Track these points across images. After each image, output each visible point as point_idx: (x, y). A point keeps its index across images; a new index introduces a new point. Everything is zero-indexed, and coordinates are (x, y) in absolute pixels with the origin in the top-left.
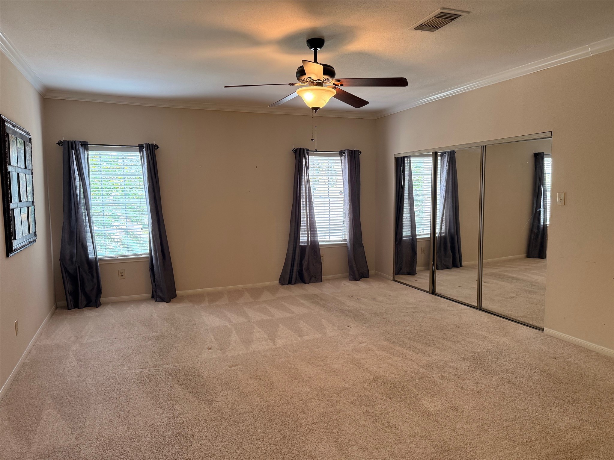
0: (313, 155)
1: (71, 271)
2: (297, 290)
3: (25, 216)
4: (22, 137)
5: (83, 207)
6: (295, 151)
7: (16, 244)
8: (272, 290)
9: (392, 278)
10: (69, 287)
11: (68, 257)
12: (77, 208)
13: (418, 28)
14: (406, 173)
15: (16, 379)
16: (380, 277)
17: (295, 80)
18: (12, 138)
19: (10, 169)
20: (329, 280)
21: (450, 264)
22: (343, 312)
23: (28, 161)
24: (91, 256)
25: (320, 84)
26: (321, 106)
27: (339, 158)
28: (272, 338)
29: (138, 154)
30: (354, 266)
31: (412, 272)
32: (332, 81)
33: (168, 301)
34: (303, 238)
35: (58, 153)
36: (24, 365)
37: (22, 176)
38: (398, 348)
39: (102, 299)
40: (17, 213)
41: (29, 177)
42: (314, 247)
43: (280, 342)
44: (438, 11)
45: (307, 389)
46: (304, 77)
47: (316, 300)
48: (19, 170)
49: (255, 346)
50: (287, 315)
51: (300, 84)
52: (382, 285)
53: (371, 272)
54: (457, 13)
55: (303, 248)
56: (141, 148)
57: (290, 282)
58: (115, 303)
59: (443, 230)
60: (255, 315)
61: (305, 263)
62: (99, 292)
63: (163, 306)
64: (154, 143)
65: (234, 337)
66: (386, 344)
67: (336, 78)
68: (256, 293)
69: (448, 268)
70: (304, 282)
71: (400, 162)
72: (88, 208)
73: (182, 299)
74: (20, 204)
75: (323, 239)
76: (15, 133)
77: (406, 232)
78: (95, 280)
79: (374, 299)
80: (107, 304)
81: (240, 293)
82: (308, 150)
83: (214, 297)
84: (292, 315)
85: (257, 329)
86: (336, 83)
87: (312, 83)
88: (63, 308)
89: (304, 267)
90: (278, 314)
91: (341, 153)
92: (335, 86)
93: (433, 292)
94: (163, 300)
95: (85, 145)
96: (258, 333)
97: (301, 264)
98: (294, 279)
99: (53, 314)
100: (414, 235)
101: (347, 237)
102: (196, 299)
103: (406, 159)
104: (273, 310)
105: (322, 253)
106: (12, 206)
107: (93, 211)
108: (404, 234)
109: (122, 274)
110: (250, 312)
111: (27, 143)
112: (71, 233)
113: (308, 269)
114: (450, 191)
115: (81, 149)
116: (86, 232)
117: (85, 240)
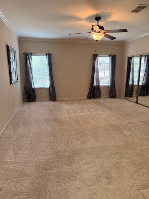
0: (100, 56)
1: (28, 91)
2: (92, 100)
3: (15, 74)
4: (13, 51)
5: (30, 73)
6: (94, 55)
7: (13, 82)
8: (84, 100)
9: (124, 98)
10: (27, 95)
11: (27, 87)
12: (29, 73)
13: (132, 12)
14: (132, 63)
15: (13, 117)
16: (120, 98)
17: (91, 31)
18: (11, 51)
19: (11, 60)
20: (102, 98)
21: (145, 95)
22: (105, 107)
23: (15, 59)
24: (33, 87)
25: (99, 32)
26: (99, 40)
27: (108, 58)
28: (82, 112)
29: (46, 57)
30: (111, 94)
31: (131, 96)
32: (103, 31)
33: (54, 101)
34: (95, 84)
35: (23, 56)
36: (15, 114)
37: (14, 63)
38: (121, 118)
39: (36, 100)
40: (13, 73)
41: (16, 63)
42: (99, 87)
43: (84, 114)
44: (138, 5)
45: (90, 126)
46: (94, 30)
47: (98, 103)
48: (13, 61)
49: (77, 114)
50: (88, 107)
51: (93, 33)
52: (120, 100)
53: (117, 96)
54: (145, 6)
55: (95, 87)
56: (46, 55)
57: (90, 98)
58: (39, 101)
59: (144, 83)
60: (78, 106)
61: (95, 92)
62: (35, 97)
63: (52, 102)
64: (50, 53)
65: (71, 111)
66: (117, 116)
67: (104, 30)
68: (79, 100)
69: (144, 95)
70: (94, 98)
71: (130, 59)
72: (32, 73)
73: (58, 101)
74: (13, 71)
75: (101, 84)
76: (12, 50)
77: (130, 83)
78: (34, 94)
79: (117, 104)
80: (37, 101)
81: (75, 100)
82: (98, 55)
83: (67, 101)
84: (89, 107)
85: (78, 110)
86: (104, 32)
87: (96, 32)
88: (25, 101)
89: (95, 93)
90: (85, 106)
91: (109, 56)
92: (104, 33)
93: (137, 102)
94: (53, 101)
95: (31, 54)
96: (78, 111)
97: (94, 93)
98: (91, 97)
99: (23, 103)
100: (133, 84)
101: (109, 84)
102: (62, 101)
103: (132, 58)
104: (83, 105)
105: (101, 89)
106: (11, 71)
107: (33, 74)
108: (130, 84)
109: (41, 93)
110: (76, 105)
111: (15, 53)
112: (27, 80)
113: (96, 94)
114: (147, 69)
115: (30, 55)
116: (31, 80)
117: (31, 82)
